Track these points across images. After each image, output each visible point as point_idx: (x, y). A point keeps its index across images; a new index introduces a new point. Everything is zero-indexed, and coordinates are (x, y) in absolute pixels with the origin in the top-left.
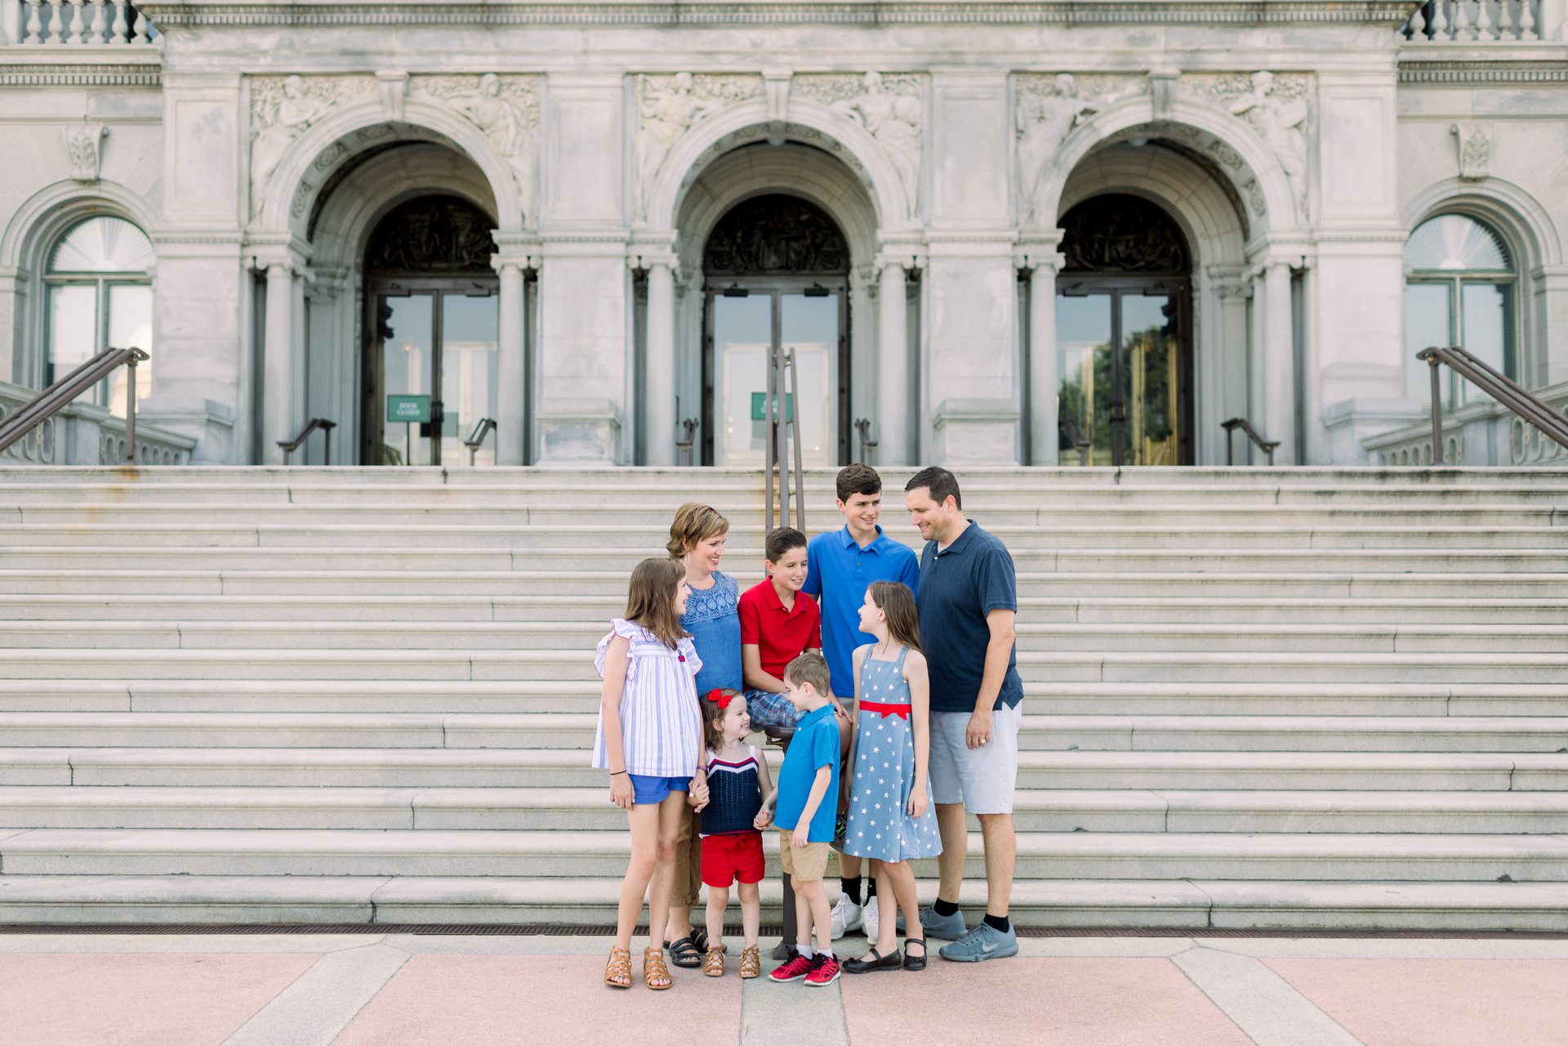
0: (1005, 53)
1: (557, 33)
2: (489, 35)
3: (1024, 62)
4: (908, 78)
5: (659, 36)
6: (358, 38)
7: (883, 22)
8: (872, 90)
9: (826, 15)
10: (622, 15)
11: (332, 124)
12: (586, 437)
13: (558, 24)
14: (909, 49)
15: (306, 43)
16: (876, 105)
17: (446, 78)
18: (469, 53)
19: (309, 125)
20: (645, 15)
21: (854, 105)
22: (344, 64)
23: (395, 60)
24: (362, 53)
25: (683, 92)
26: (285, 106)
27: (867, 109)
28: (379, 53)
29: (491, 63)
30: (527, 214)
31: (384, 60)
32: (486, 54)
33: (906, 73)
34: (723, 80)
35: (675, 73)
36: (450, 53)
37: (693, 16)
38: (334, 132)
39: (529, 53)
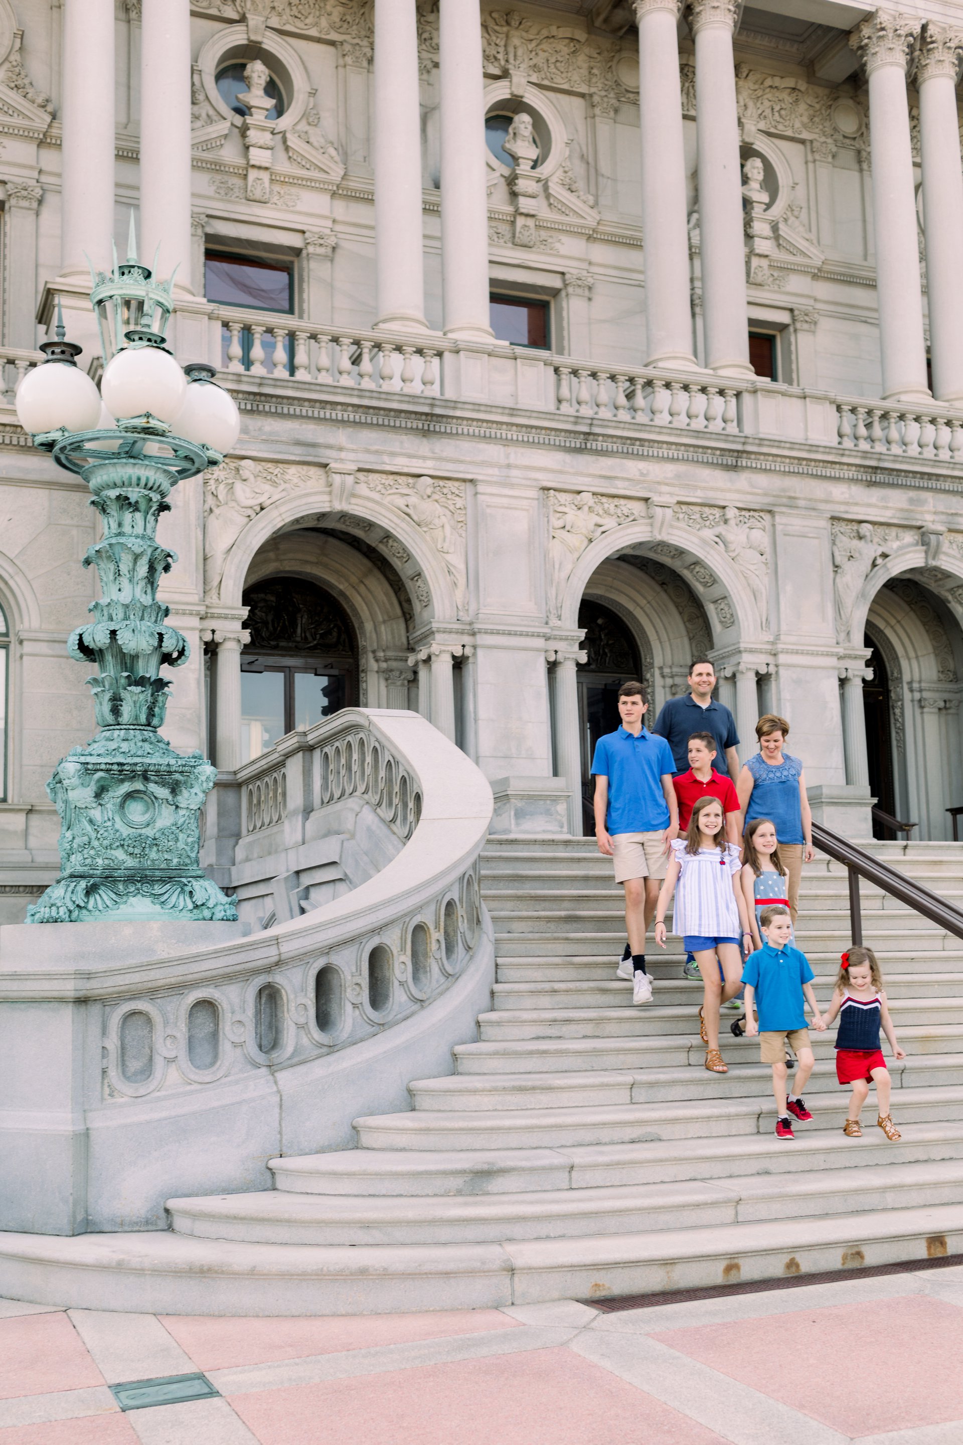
0: (826, 501)
1: (482, 446)
2: (425, 441)
3: (840, 510)
4: (756, 514)
5: (567, 458)
6: (309, 431)
7: (742, 466)
8: (732, 522)
9: (700, 456)
10: (542, 437)
11: (283, 509)
12: (548, 813)
13: (486, 438)
14: (759, 491)
15: (260, 429)
16: (736, 534)
17: (384, 476)
18: (410, 456)
19: (262, 509)
20: (560, 440)
21: (717, 534)
22: (296, 453)
23: (343, 455)
24: (314, 445)
25: (586, 508)
26: (239, 486)
27: (730, 537)
28: (329, 447)
29: (427, 467)
30: (460, 608)
31: (333, 454)
32: (424, 458)
33: (755, 510)
34: (616, 501)
35: (579, 492)
36: (393, 454)
37: (599, 445)
38: (284, 516)
39: (461, 462)
